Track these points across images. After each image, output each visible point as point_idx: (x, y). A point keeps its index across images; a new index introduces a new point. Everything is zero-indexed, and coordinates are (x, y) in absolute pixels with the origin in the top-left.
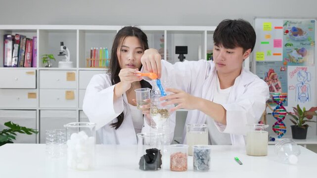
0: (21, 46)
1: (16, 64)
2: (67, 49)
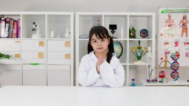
0: (10, 25)
1: (7, 36)
2: (37, 27)
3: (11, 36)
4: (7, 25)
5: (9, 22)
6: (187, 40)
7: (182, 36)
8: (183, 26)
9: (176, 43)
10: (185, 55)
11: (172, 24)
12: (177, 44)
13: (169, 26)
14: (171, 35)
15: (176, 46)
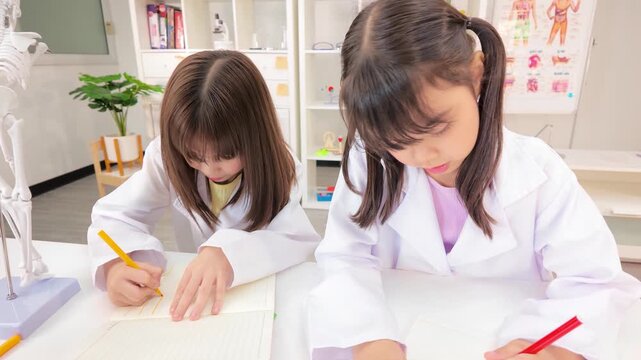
0: (168, 21)
1: (166, 44)
2: (224, 23)
3: (172, 44)
4: (163, 20)
5: (165, 15)
6: (563, 51)
7: (551, 40)
8: (558, 17)
9: (532, 58)
10: (550, 86)
11: (528, 13)
12: (534, 62)
13: (520, 17)
14: (521, 39)
15: (531, 66)
